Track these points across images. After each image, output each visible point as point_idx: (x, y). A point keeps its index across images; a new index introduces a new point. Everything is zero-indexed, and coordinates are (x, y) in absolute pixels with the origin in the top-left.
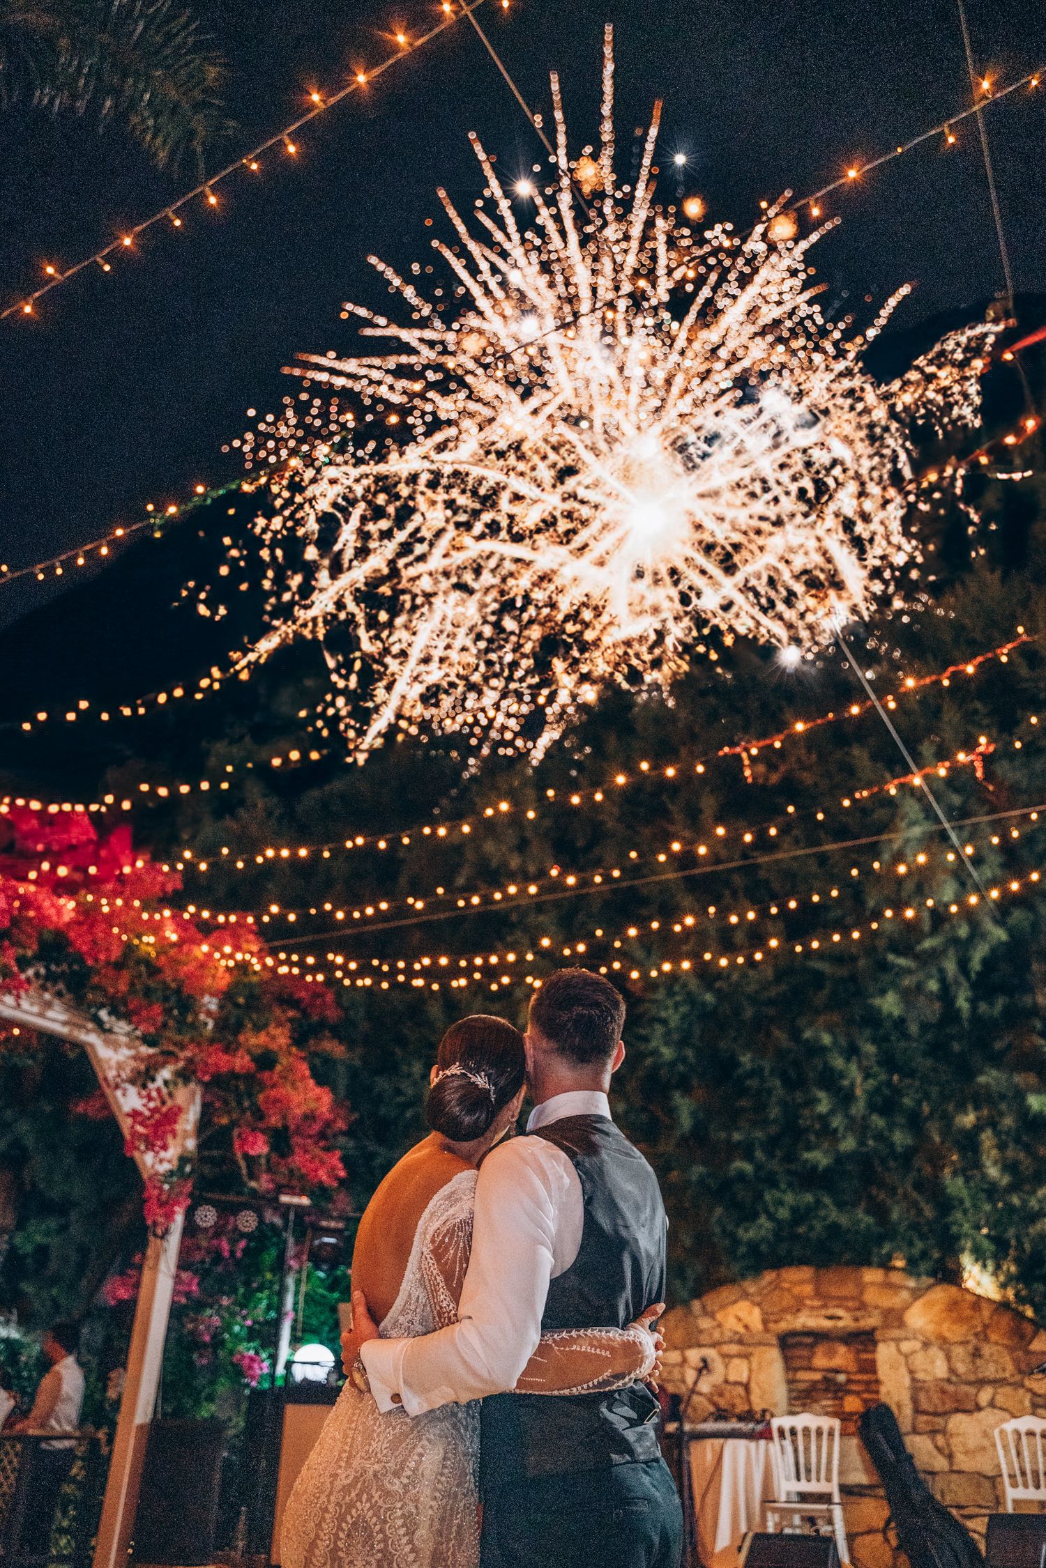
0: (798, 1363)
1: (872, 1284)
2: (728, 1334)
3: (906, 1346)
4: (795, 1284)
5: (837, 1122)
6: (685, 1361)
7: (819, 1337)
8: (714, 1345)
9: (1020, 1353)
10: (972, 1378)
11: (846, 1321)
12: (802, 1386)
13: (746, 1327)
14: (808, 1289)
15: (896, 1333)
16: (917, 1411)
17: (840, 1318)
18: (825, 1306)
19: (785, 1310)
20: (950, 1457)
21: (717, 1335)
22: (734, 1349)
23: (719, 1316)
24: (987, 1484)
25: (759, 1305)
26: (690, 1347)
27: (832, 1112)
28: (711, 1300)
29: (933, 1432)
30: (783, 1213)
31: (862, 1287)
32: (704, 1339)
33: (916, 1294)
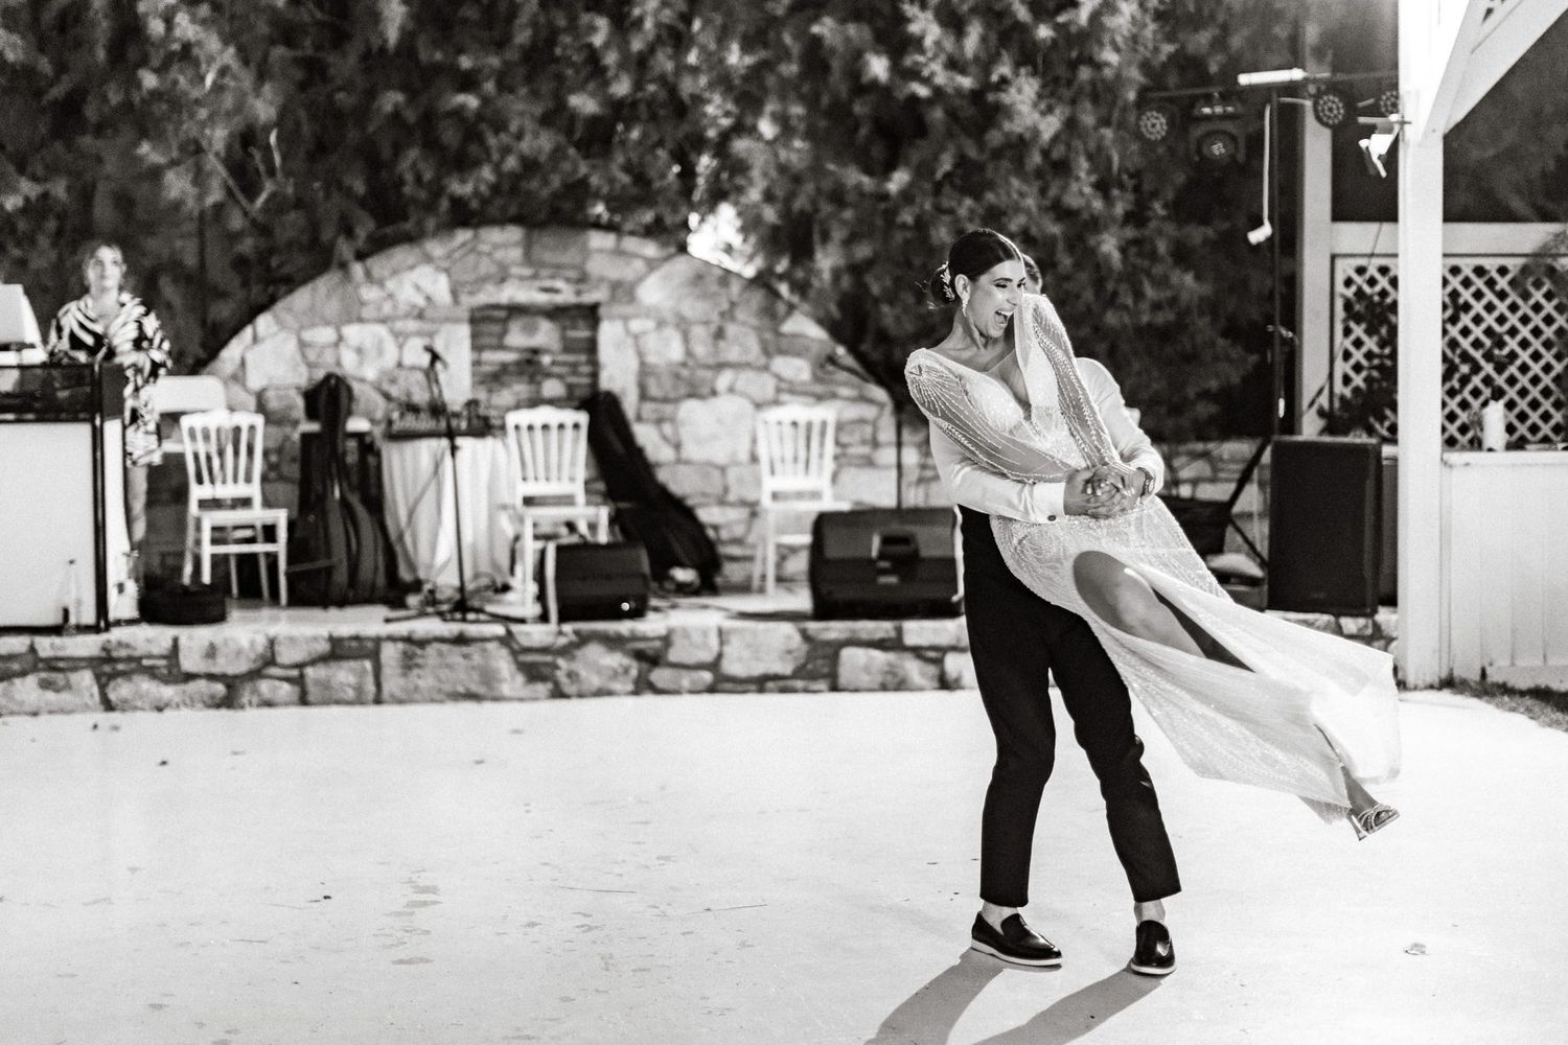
0: (486, 340)
1: (601, 251)
2: (403, 308)
3: (636, 325)
4: (496, 247)
5: (611, 58)
6: (340, 339)
7: (516, 310)
8: (383, 321)
9: (768, 336)
10: (711, 361)
11: (566, 295)
12: (487, 369)
13: (428, 299)
14: (516, 253)
15: (627, 310)
16: (644, 396)
17: (556, 291)
18: (535, 277)
19: (483, 280)
20: (678, 446)
21: (387, 308)
22: (412, 325)
23: (390, 285)
24: (716, 474)
25: (447, 271)
26: (349, 321)
27: (607, 45)
28: (378, 264)
29: (659, 421)
30: (511, 163)
31: (586, 252)
32: (366, 313)
33: (652, 265)
